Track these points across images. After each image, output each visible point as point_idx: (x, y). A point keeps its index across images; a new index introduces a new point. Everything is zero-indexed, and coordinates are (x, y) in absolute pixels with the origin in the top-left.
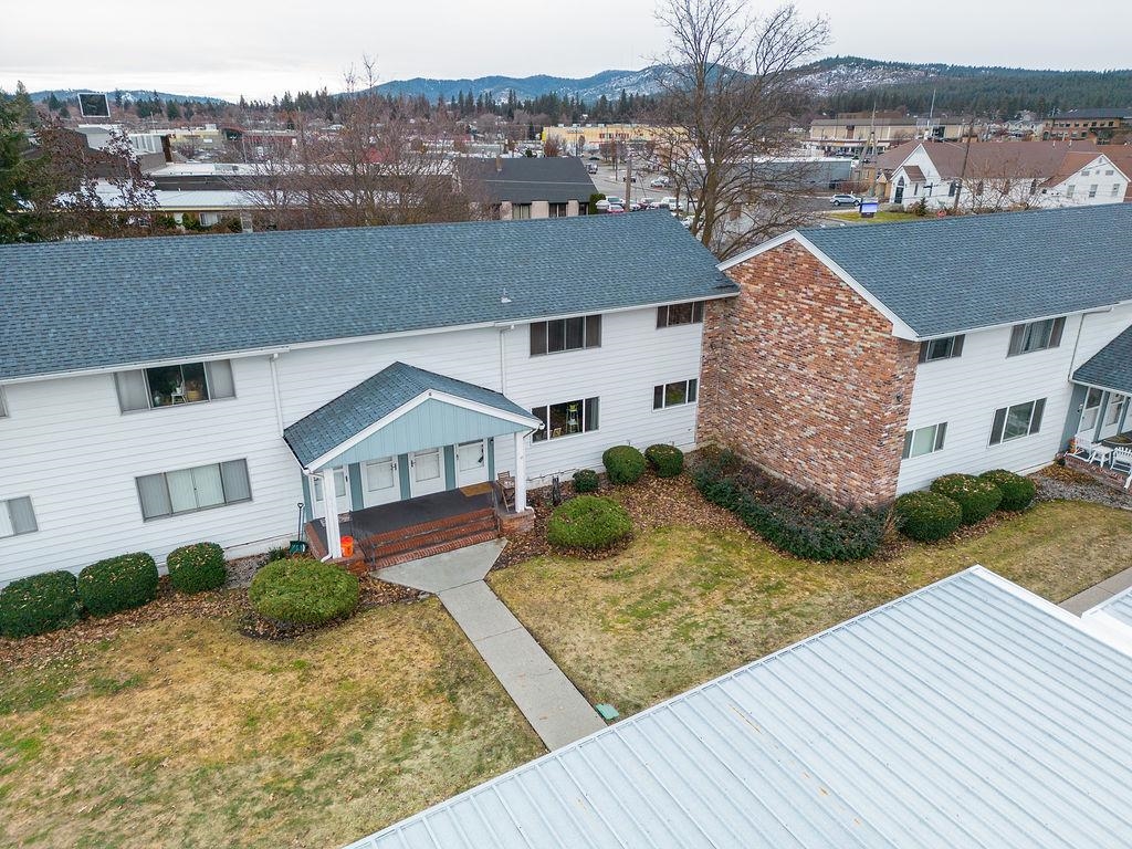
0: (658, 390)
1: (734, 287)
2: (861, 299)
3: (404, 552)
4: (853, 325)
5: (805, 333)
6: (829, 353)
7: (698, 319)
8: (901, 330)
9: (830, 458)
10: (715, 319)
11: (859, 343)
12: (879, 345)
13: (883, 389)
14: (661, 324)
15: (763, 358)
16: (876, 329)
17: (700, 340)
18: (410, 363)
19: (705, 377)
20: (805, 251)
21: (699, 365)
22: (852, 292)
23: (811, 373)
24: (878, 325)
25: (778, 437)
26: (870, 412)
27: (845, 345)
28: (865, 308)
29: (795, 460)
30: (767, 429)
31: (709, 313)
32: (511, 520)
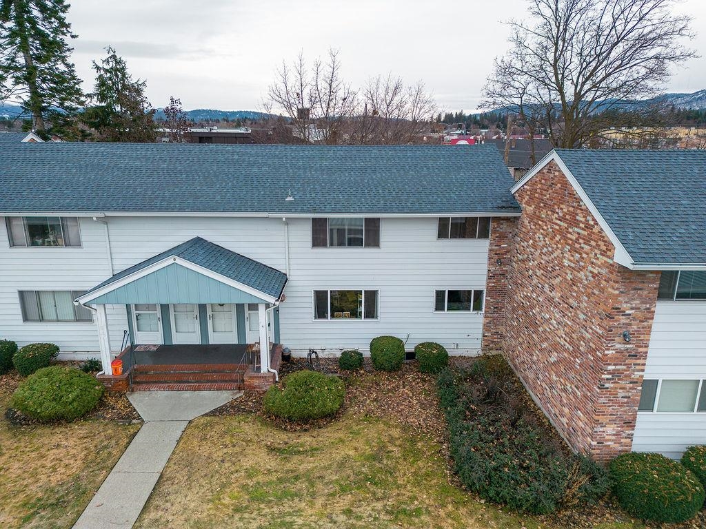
0: (440, 294)
1: (517, 208)
2: (594, 220)
3: (161, 382)
4: (587, 248)
5: (555, 255)
6: (569, 277)
7: (484, 235)
8: (622, 257)
9: (565, 390)
10: (502, 237)
11: (590, 268)
12: (604, 271)
13: (605, 323)
14: (442, 234)
15: (530, 277)
16: (603, 253)
17: (486, 256)
18: (209, 239)
19: (491, 290)
20: (560, 171)
21: (485, 277)
22: (587, 212)
23: (556, 295)
24: (604, 248)
25: (535, 358)
26: (594, 346)
27: (580, 270)
28: (596, 230)
29: (544, 385)
30: (530, 347)
31: (495, 231)
32: (251, 378)
